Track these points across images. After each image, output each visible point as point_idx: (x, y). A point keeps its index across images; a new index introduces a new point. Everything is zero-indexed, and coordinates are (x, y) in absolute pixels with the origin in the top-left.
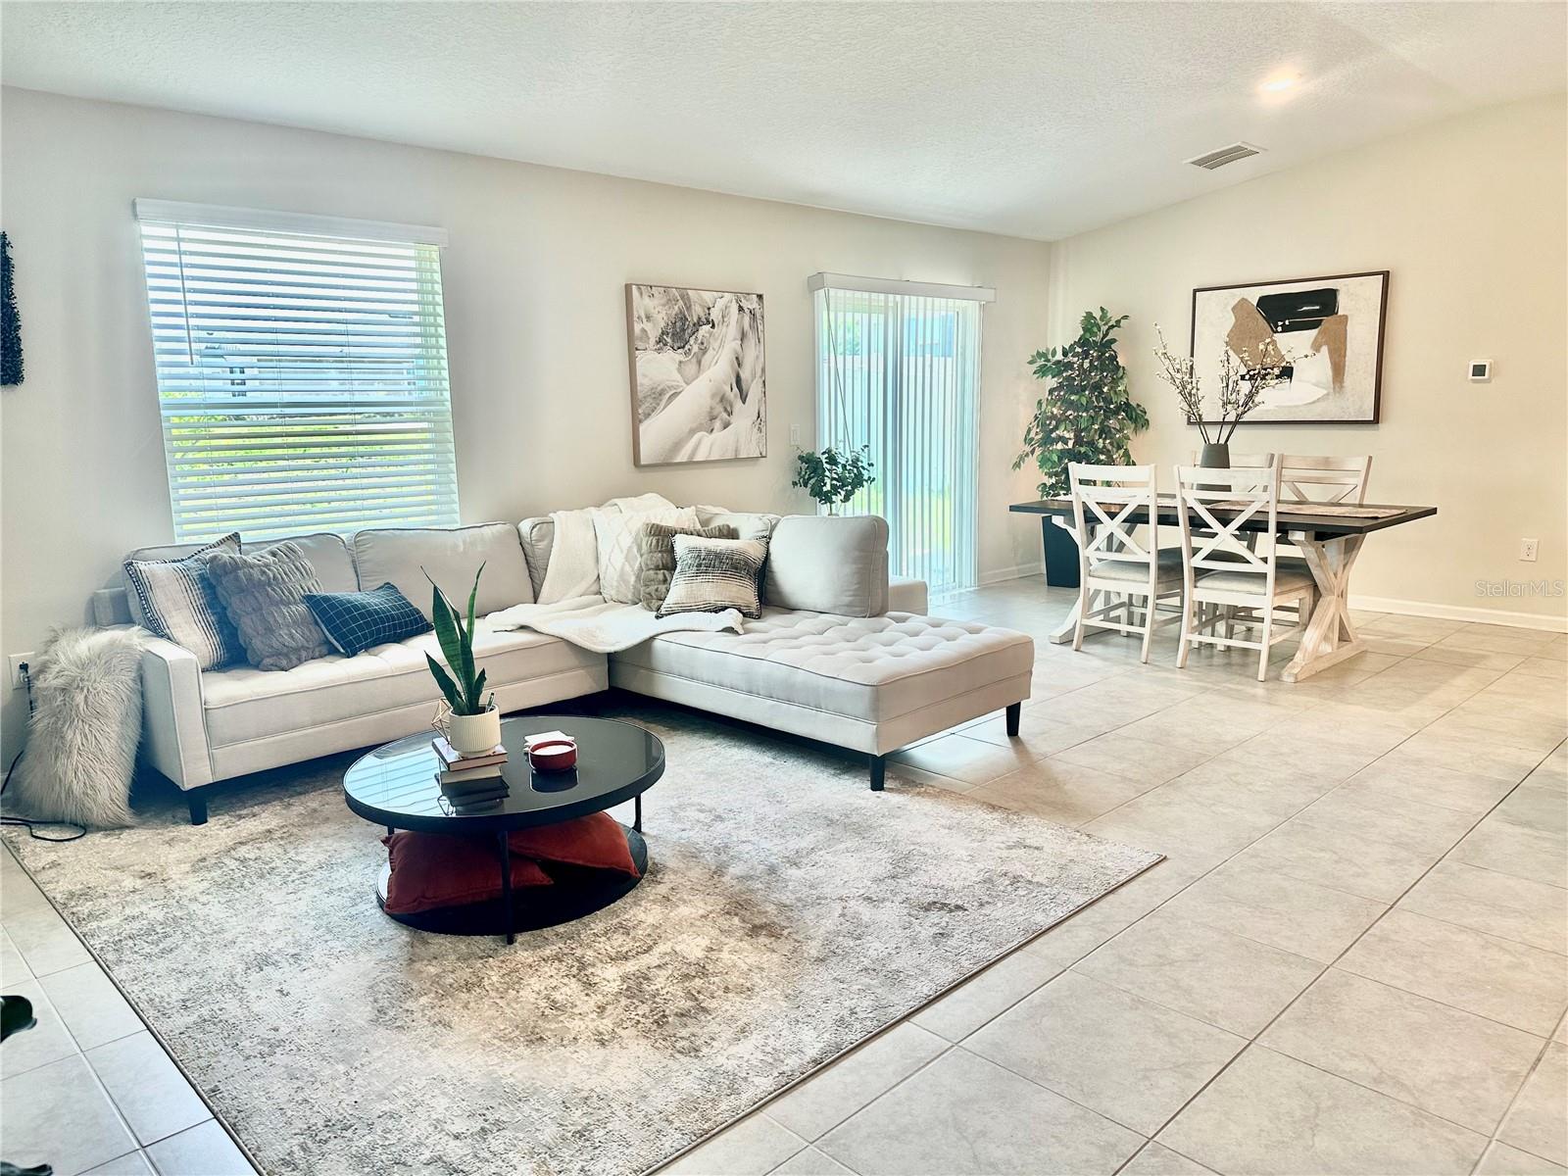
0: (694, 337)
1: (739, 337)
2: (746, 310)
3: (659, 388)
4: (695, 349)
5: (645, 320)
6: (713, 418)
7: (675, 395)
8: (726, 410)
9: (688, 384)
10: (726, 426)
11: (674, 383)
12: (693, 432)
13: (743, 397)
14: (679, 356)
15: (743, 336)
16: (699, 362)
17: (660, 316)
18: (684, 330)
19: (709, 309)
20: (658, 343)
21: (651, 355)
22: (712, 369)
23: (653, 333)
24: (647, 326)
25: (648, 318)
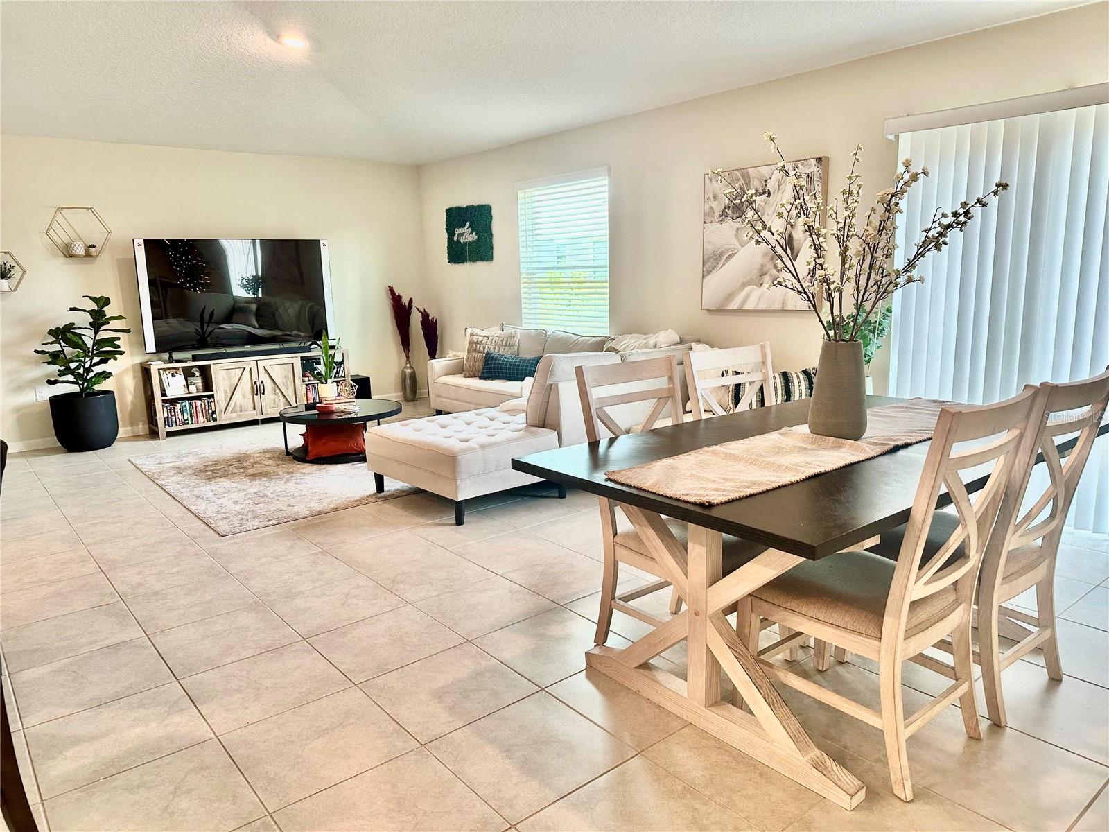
2: (803, 175)
3: (720, 251)
5: (712, 200)
6: (763, 274)
7: (732, 256)
8: (776, 267)
9: (742, 246)
11: (730, 246)
12: (744, 285)
13: (794, 255)
14: (737, 224)
17: (725, 195)
19: (766, 181)
20: (721, 216)
21: (716, 226)
23: (718, 209)
24: (714, 204)
25: (715, 198)
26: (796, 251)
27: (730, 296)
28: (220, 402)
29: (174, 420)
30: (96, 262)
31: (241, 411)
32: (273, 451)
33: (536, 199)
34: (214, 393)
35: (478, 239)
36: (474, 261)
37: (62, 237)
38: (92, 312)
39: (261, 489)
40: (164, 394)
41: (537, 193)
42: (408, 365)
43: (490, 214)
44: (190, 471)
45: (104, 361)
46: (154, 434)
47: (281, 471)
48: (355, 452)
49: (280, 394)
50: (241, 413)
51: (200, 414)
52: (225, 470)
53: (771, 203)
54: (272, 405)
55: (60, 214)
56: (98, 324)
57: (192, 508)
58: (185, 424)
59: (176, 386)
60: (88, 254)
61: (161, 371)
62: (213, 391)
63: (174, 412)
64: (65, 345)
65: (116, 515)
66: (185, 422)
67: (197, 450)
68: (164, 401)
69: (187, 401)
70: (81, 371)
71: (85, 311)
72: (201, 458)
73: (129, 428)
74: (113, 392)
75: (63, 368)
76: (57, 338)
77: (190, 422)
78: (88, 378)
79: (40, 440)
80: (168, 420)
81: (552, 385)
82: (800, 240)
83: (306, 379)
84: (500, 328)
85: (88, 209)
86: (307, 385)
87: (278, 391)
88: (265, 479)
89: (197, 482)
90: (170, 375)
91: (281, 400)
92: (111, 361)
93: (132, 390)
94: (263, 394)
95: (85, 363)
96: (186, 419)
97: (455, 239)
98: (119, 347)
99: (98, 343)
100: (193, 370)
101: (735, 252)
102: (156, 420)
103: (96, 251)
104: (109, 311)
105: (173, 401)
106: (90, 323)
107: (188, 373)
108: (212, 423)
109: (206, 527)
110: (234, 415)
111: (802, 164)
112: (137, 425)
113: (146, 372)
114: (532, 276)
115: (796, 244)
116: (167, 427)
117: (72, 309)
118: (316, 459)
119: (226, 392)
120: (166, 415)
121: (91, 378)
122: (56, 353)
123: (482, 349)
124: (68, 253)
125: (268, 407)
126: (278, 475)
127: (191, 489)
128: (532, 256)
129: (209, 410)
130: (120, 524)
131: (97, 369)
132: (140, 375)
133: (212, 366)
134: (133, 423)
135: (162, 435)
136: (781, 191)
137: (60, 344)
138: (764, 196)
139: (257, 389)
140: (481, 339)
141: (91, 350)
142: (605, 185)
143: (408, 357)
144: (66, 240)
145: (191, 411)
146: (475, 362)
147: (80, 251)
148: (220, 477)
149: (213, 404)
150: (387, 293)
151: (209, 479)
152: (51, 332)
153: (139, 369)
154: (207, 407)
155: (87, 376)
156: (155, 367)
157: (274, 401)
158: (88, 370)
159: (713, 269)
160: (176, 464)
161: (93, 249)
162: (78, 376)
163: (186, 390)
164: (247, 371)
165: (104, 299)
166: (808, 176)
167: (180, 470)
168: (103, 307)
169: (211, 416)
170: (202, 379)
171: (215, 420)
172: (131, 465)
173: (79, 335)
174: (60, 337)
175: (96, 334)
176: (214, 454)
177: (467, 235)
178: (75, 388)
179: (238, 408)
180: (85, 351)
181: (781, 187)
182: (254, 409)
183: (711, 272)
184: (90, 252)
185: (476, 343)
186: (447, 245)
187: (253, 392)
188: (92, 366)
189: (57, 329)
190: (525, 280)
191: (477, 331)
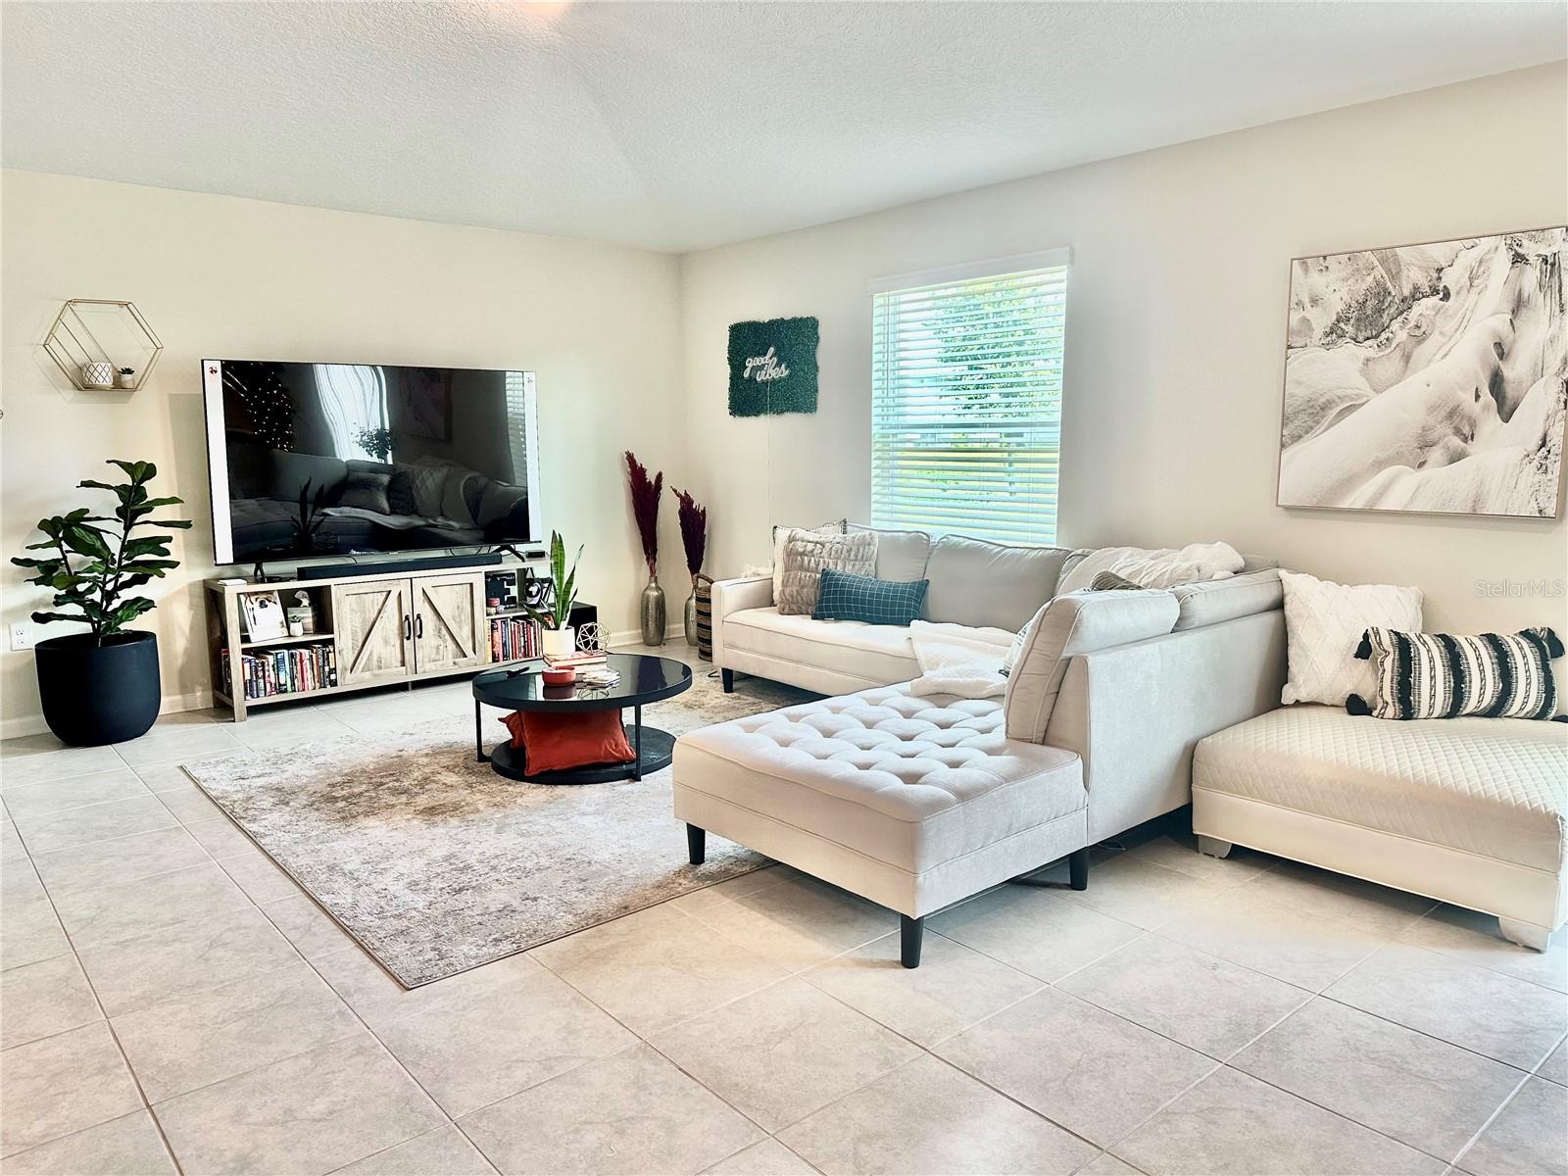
0: (1400, 319)
1: (1508, 307)
2: (1532, 259)
3: (1323, 400)
4: (1402, 336)
5: (1308, 305)
6: (1426, 445)
7: (1351, 409)
8: (1458, 432)
9: (1378, 391)
10: (1456, 457)
11: (1349, 392)
12: (1380, 465)
13: (1507, 409)
14: (1368, 350)
15: (1519, 305)
16: (1407, 358)
17: (1337, 295)
18: (1380, 311)
19: (1439, 270)
20: (1327, 335)
21: (1316, 353)
22: (1432, 365)
23: (1321, 320)
24: (1312, 314)
25: (1314, 302)
26: (1509, 403)
27: (1348, 483)
28: (344, 653)
29: (262, 685)
30: (132, 399)
31: (380, 668)
32: (449, 750)
33: (904, 307)
34: (335, 636)
35: (790, 375)
36: (780, 412)
37: (73, 352)
38: (122, 490)
39: (455, 849)
40: (245, 639)
41: (904, 298)
42: (653, 585)
43: (817, 333)
44: (303, 799)
45: (141, 580)
46: (222, 709)
47: (480, 800)
48: (612, 760)
49: (448, 637)
50: (381, 671)
51: (308, 675)
52: (371, 798)
53: (1450, 312)
54: (433, 657)
55: (70, 311)
56: (132, 511)
57: (326, 899)
58: (282, 692)
59: (268, 625)
60: (118, 385)
61: (242, 596)
62: (333, 633)
63: (263, 670)
64: (70, 549)
65: (168, 916)
66: (280, 689)
67: (308, 747)
68: (245, 651)
69: (286, 651)
70: (97, 596)
71: (108, 487)
72: (317, 766)
73: (179, 697)
74: (153, 636)
75: (63, 592)
76: (55, 536)
77: (289, 689)
78: (110, 609)
79: (15, 721)
80: (251, 686)
81: (1070, 659)
82: (1520, 383)
83: (493, 610)
84: (840, 529)
85: (121, 304)
86: (493, 621)
87: (444, 631)
88: (454, 822)
89: (323, 826)
90: (257, 604)
91: (449, 648)
92: (153, 580)
93: (187, 630)
94: (420, 637)
95: (105, 583)
96: (282, 682)
97: (746, 375)
98: (168, 553)
99: (129, 547)
100: (298, 595)
101: (1362, 401)
102: (230, 685)
103: (133, 380)
104: (153, 489)
105: (261, 652)
106: (118, 511)
107: (289, 600)
108: (330, 690)
109: (367, 960)
110: (367, 675)
111: (1532, 238)
112: (193, 691)
113: (213, 599)
114: (891, 439)
115: (1510, 391)
116: (248, 698)
117: (85, 484)
118: (542, 774)
119: (354, 634)
120: (248, 677)
121: (115, 611)
122: (52, 564)
123: (813, 564)
124: (83, 383)
125: (427, 660)
126: (478, 811)
127: (312, 845)
128: (892, 404)
129: (324, 665)
130: (178, 946)
131: (127, 594)
132: (202, 603)
133: (333, 589)
134: (185, 688)
135: (240, 712)
136: (1474, 291)
137: (60, 547)
138: (1435, 300)
139: (410, 628)
140: (810, 547)
141: (116, 558)
142: (1062, 281)
143: (653, 572)
144: (81, 359)
145: (292, 669)
146: (803, 587)
147: (105, 379)
148: (366, 814)
149: (331, 655)
150: (624, 463)
151: (346, 818)
152: (44, 525)
153: (200, 591)
154: (321, 661)
155: (107, 607)
156: (232, 589)
157: (438, 648)
158: (109, 596)
159: (1307, 432)
160: (274, 780)
161: (127, 377)
162: (90, 607)
163: (285, 629)
164: (393, 597)
165: (145, 466)
166: (1545, 261)
167: (283, 796)
168: (142, 481)
169: (327, 677)
170: (314, 610)
171: (334, 683)
172: (188, 780)
173: (97, 532)
174: (61, 535)
175: (127, 529)
176: (341, 756)
177: (768, 368)
178: (85, 628)
179: (375, 663)
180: (105, 561)
181: (1476, 282)
182: (403, 664)
183: (1300, 437)
184: (122, 383)
185: (803, 554)
186: (728, 385)
187: (402, 633)
188: (117, 588)
189: (57, 519)
190: (879, 446)
191: (801, 533)
